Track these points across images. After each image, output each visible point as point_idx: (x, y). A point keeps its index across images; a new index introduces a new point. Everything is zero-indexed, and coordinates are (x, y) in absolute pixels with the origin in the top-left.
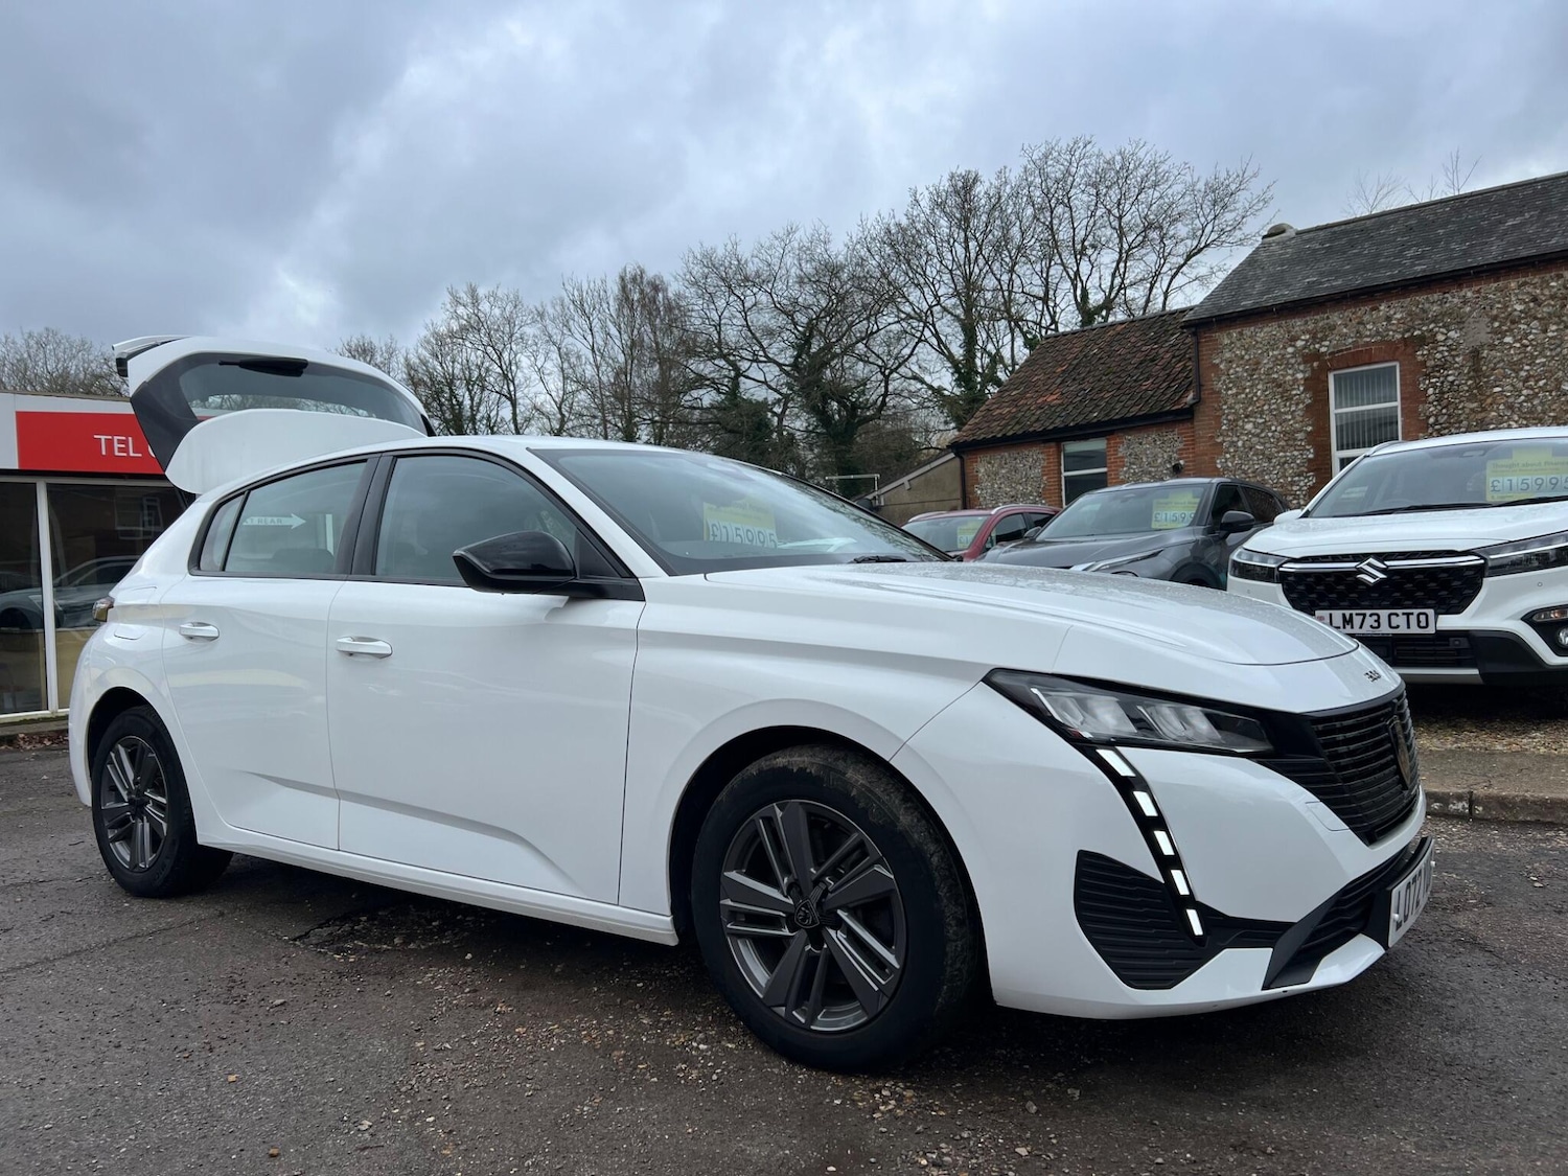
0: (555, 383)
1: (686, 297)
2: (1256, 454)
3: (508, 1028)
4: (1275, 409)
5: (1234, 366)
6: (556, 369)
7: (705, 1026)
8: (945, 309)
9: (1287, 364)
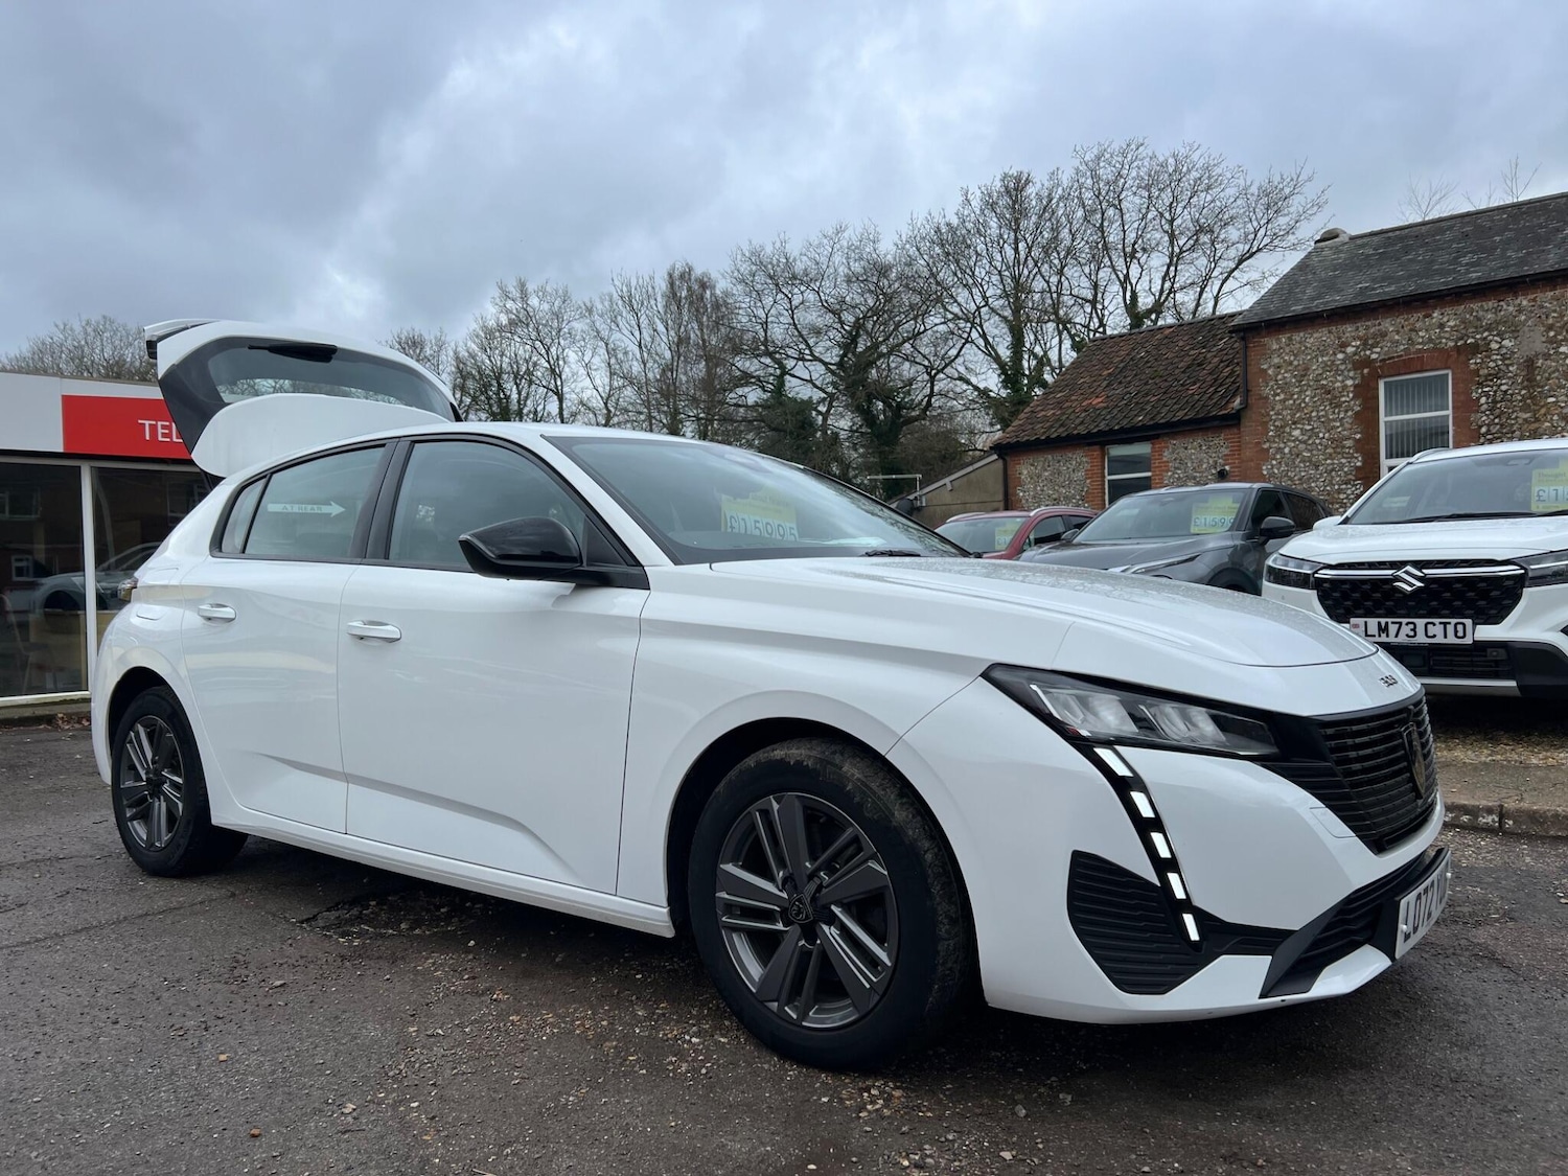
0: (602, 378)
1: (733, 295)
2: (1303, 461)
3: (502, 1016)
4: (1323, 416)
5: (1283, 371)
6: (603, 365)
7: (700, 1019)
8: (993, 310)
9: (1337, 370)
